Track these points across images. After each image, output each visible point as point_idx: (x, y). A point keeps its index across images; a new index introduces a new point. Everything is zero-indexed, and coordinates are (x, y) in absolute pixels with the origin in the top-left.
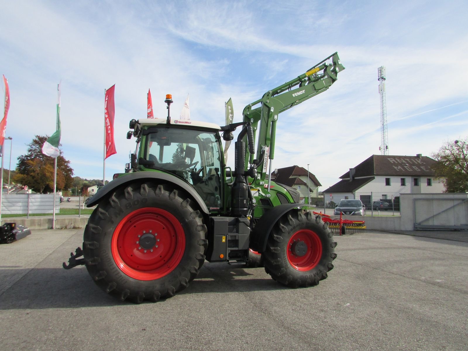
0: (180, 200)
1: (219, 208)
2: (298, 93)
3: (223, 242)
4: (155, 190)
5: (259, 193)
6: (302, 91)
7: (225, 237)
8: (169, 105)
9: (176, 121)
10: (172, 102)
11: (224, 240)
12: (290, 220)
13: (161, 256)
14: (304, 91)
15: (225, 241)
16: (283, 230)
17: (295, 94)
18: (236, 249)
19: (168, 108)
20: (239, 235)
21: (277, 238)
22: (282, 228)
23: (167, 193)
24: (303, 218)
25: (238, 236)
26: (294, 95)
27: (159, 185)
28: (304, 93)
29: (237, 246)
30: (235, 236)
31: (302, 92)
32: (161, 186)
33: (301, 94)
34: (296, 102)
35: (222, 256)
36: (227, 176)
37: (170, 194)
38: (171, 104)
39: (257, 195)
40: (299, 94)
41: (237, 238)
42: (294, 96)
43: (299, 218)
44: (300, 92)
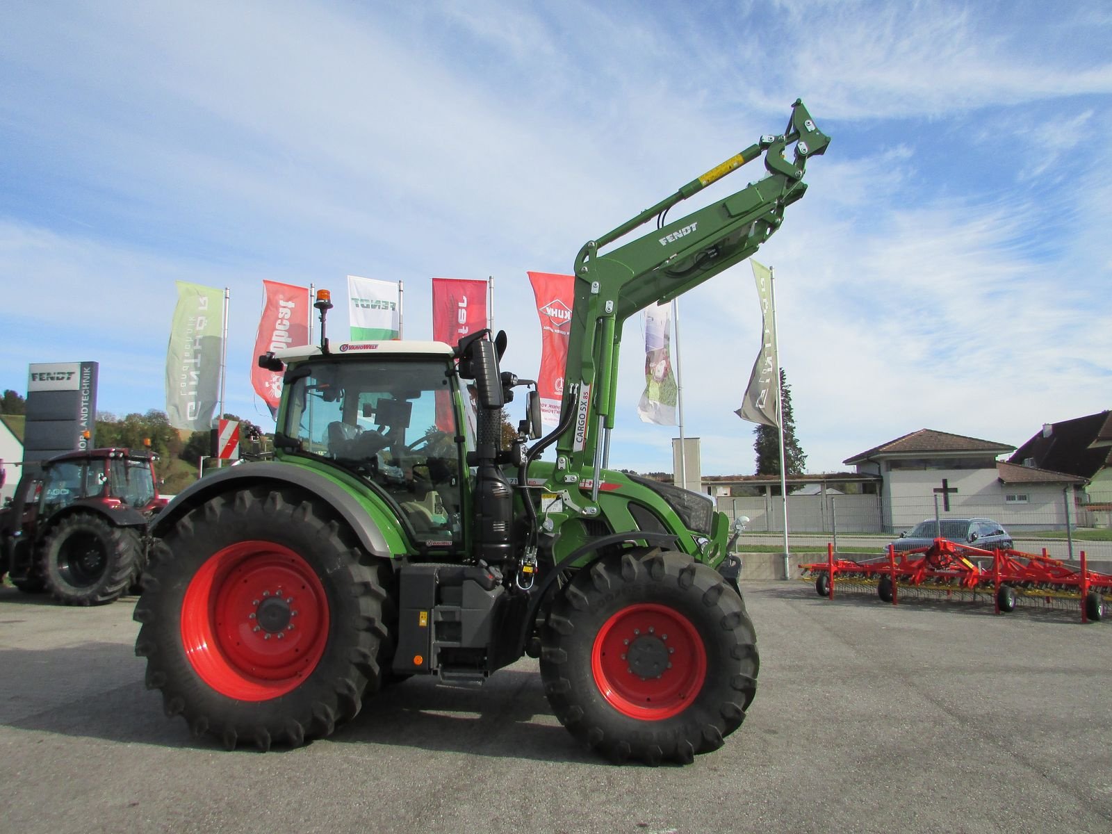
0: (318, 524)
1: (450, 543)
2: (675, 234)
3: (422, 627)
4: (263, 503)
5: (564, 505)
6: (689, 225)
7: (426, 613)
8: (323, 313)
9: (345, 347)
10: (331, 306)
11: (423, 622)
12: (595, 577)
13: (297, 650)
14: (693, 225)
15: (425, 624)
16: (575, 603)
17: (668, 237)
18: (455, 644)
19: (322, 319)
20: (462, 610)
21: (559, 623)
22: (571, 597)
23: (289, 509)
24: (636, 570)
25: (460, 611)
26: (663, 242)
27: (272, 492)
28: (694, 229)
29: (458, 639)
30: (453, 613)
31: (688, 228)
32: (277, 493)
33: (685, 234)
34: (669, 259)
35: (418, 660)
36: (470, 464)
37: (294, 510)
38: (328, 310)
39: (557, 508)
40: (681, 236)
41: (457, 619)
42: (664, 244)
43: (625, 571)
44: (684, 230)
